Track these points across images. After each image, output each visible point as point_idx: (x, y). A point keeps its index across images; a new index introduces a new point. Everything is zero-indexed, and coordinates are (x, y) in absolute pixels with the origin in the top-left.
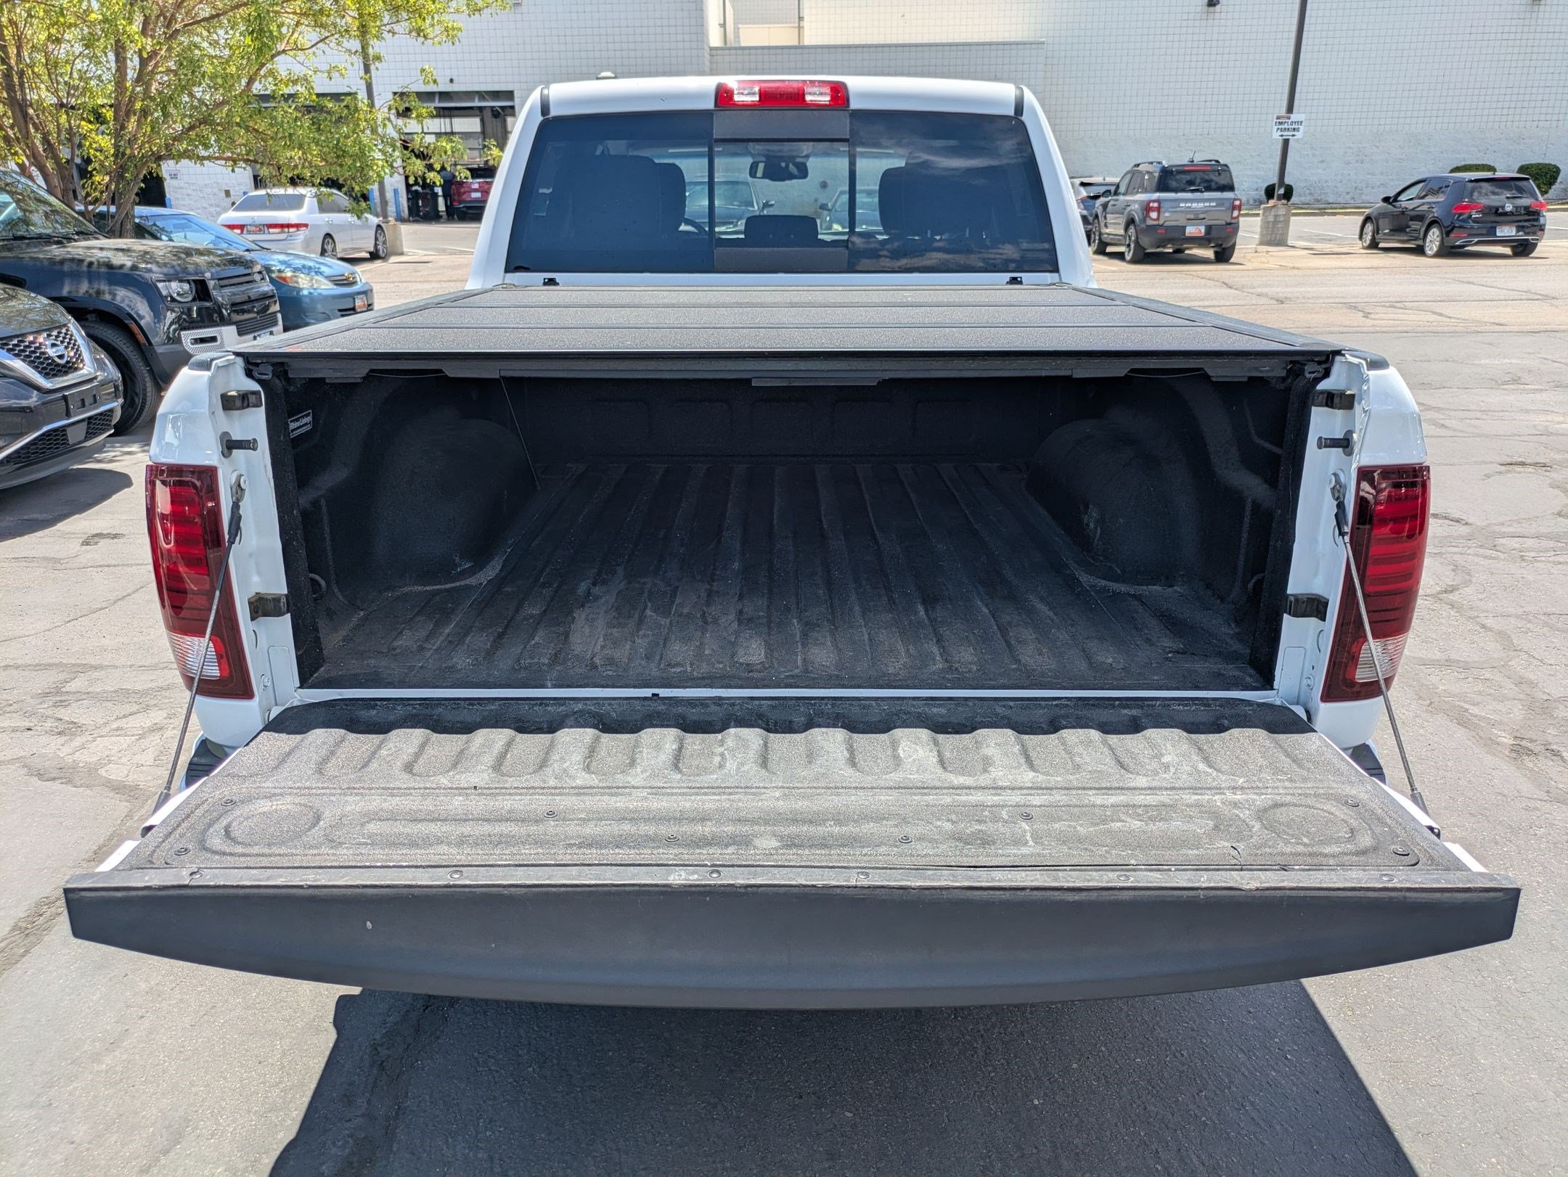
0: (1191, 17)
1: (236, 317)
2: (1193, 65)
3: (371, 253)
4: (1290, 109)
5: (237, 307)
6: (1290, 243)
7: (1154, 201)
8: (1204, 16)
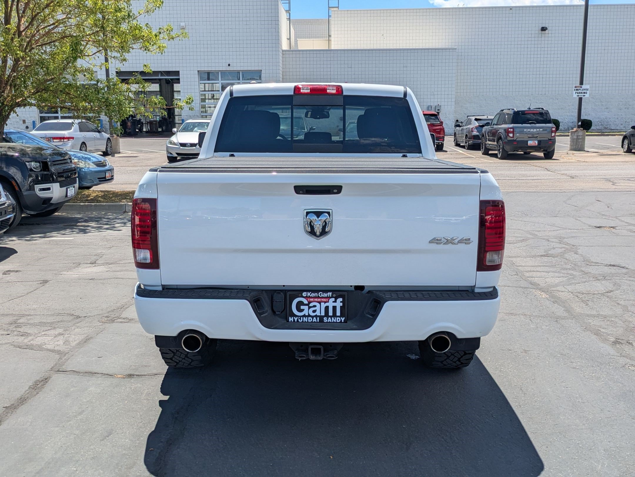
0: (533, 36)
1: (60, 179)
2: (535, 59)
3: (103, 152)
4: (581, 83)
5: (60, 175)
6: (586, 149)
7: (511, 128)
8: (540, 36)
